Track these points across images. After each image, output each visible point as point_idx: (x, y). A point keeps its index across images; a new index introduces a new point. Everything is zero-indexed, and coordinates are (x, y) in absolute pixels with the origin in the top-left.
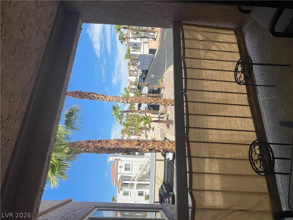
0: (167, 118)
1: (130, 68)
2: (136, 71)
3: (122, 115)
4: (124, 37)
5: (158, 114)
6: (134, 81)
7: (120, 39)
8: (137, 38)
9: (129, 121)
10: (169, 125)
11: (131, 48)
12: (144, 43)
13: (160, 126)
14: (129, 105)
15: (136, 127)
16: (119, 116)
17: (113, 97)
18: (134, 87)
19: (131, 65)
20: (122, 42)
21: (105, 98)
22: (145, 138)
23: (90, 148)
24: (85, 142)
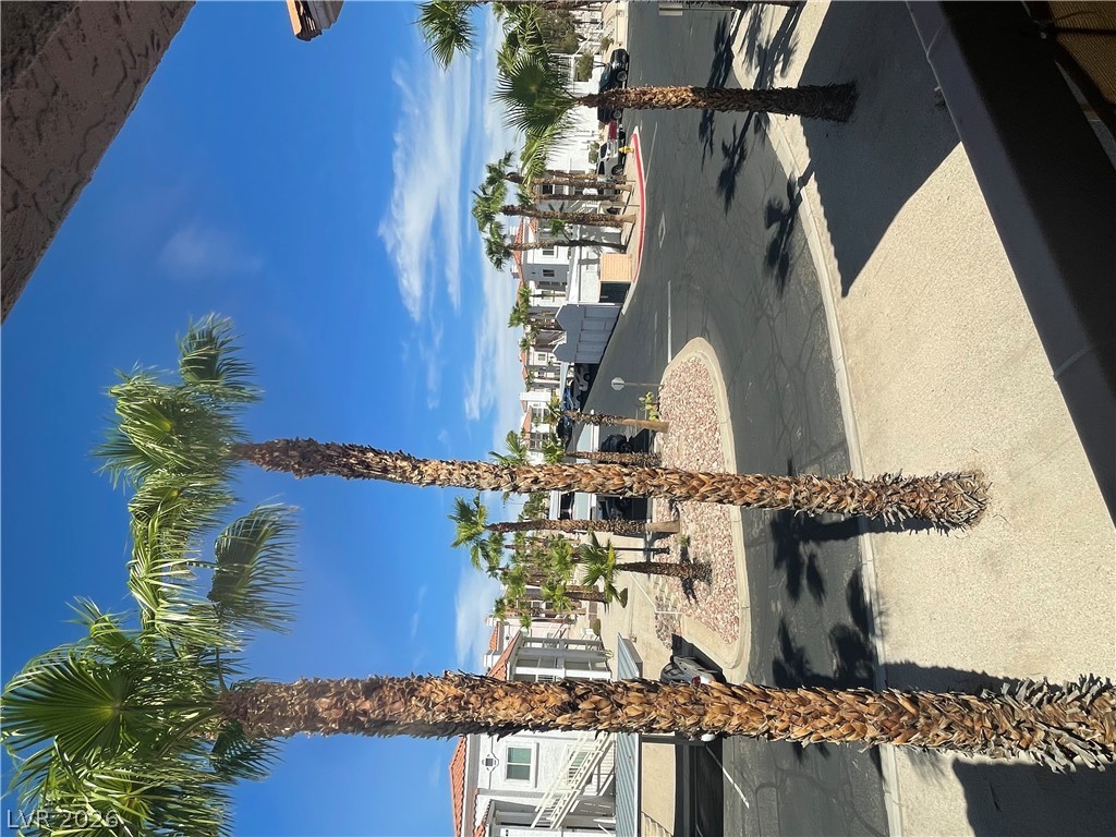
0: (684, 553)
1: (528, 360)
2: (550, 367)
3: (498, 541)
4: (508, 242)
5: (642, 535)
6: (543, 406)
7: (491, 252)
8: (555, 247)
9: (527, 561)
10: (691, 583)
11: (532, 284)
12: (581, 262)
13: (655, 588)
14: (526, 497)
15: (552, 588)
16: (482, 545)
17: (450, 467)
18: (544, 428)
19: (532, 349)
20: (499, 263)
21: (416, 472)
22: (590, 632)
23: (324, 721)
24: (299, 692)
